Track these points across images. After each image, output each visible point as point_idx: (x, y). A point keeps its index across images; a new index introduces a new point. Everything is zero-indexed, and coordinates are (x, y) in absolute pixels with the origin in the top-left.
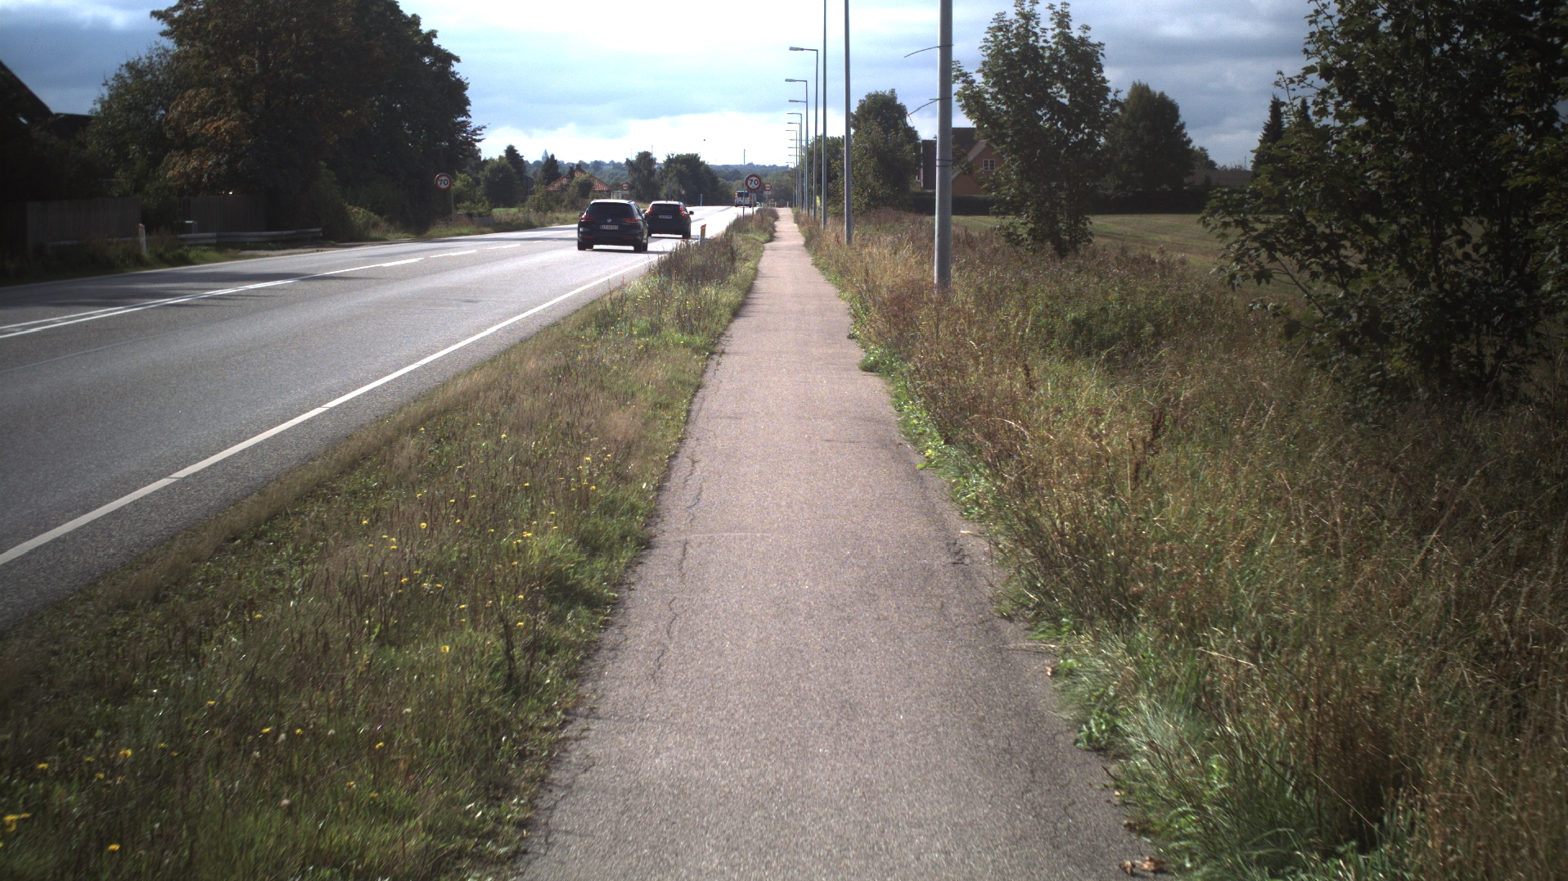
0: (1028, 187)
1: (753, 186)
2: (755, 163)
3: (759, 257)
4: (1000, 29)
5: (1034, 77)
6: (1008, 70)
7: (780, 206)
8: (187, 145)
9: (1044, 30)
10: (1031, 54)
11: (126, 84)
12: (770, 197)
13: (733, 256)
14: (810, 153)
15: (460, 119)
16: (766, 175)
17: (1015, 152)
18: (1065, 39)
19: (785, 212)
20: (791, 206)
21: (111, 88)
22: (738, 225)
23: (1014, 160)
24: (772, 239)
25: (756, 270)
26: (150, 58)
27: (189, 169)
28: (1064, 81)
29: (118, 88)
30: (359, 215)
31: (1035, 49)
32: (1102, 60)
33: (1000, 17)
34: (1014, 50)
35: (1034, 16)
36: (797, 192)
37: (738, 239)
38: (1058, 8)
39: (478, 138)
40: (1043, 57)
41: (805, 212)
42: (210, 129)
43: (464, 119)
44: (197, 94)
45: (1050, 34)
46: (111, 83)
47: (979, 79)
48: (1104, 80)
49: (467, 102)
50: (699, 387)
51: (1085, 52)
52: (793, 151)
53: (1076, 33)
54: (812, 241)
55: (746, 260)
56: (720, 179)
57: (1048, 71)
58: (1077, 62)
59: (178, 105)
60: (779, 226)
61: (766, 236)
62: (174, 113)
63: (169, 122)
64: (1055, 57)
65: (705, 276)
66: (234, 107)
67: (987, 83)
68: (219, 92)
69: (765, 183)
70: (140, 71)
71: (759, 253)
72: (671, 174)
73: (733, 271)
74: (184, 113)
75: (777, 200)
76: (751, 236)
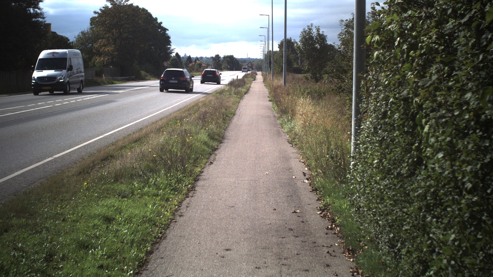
0: (310, 67)
1: (250, 66)
2: (251, 58)
4: (304, 32)
5: (312, 43)
6: (306, 41)
7: (258, 71)
8: (99, 54)
9: (314, 32)
10: (311, 38)
11: (80, 37)
12: (255, 68)
13: (245, 82)
14: (266, 56)
15: (168, 46)
16: (254, 62)
17: (307, 59)
18: (319, 34)
19: (259, 73)
20: (261, 71)
21: (77, 38)
22: (245, 76)
23: (307, 61)
24: (255, 80)
25: (250, 87)
27: (101, 60)
28: (319, 44)
29: (78, 39)
30: (143, 73)
32: (327, 39)
33: (304, 29)
34: (307, 37)
35: (312, 29)
36: (263, 67)
37: (246, 79)
38: (317, 27)
39: (172, 51)
40: (314, 38)
41: (264, 73)
42: (106, 49)
43: (169, 46)
44: (102, 41)
45: (315, 33)
46: (76, 37)
47: (299, 43)
49: (170, 42)
51: (323, 37)
52: (262, 55)
53: (321, 33)
54: (265, 80)
55: (248, 84)
56: (240, 63)
57: (315, 42)
58: (321, 40)
59: (98, 43)
60: (257, 77)
61: (253, 79)
62: (96, 46)
63: (94, 48)
64: (316, 39)
65: (239, 86)
66: (112, 44)
67: (301, 44)
68: (108, 40)
69: (253, 64)
70: (85, 34)
71: (251, 83)
72: (225, 61)
73: (245, 85)
74: (99, 46)
75: (257, 69)
76: (249, 79)
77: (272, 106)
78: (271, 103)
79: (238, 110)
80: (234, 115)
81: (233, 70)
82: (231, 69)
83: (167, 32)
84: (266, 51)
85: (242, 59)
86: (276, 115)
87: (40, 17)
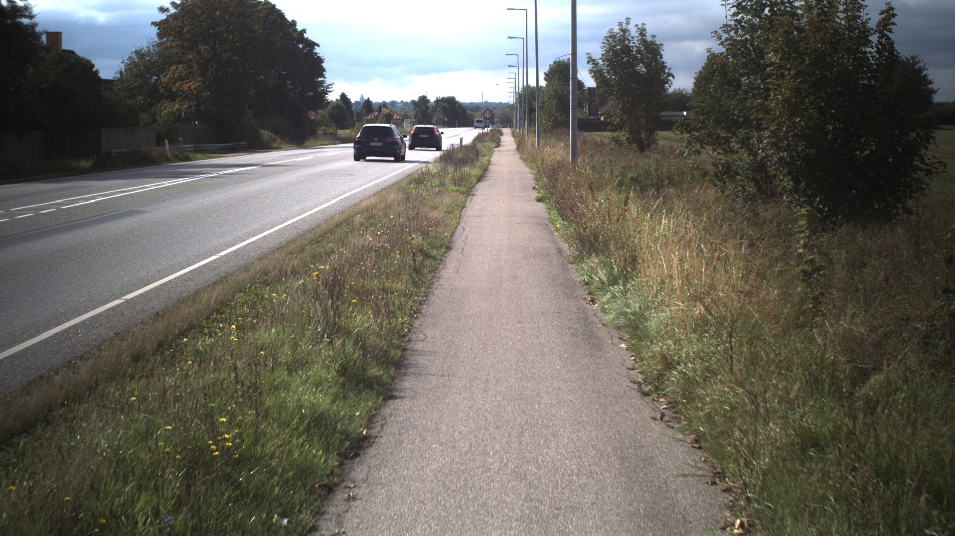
0: (625, 117)
1: (487, 116)
2: (489, 101)
3: (491, 155)
4: (611, 37)
5: (628, 61)
6: (615, 58)
7: (503, 127)
8: (172, 96)
9: (633, 38)
10: (627, 50)
11: (134, 62)
12: (498, 122)
13: (477, 154)
14: (520, 96)
15: (320, 79)
16: (495, 109)
17: (619, 99)
18: (644, 42)
19: (507, 131)
20: (510, 127)
21: (126, 65)
22: (479, 138)
23: (618, 103)
24: (498, 146)
25: (489, 161)
26: (149, 48)
27: (174, 110)
28: (644, 63)
29: (129, 65)
30: (266, 134)
31: (629, 47)
32: (662, 52)
33: (611, 31)
34: (618, 47)
35: (628, 30)
36: (514, 119)
37: (479, 145)
38: (640, 26)
39: (330, 90)
40: (632, 51)
41: (518, 131)
42: (186, 87)
43: (322, 79)
44: (177, 69)
45: (636, 39)
46: (126, 62)
47: (601, 62)
48: (663, 62)
49: (323, 70)
50: (464, 207)
51: (654, 48)
52: (511, 95)
53: (649, 39)
54: (520, 146)
55: (484, 155)
56: (469, 111)
57: (635, 58)
58: (649, 54)
59: (167, 74)
60: (503, 138)
61: (495, 144)
62: (165, 79)
63: (161, 83)
64: (638, 51)
65: (463, 162)
66: (198, 75)
67: (604, 65)
68: (190, 67)
69: (494, 114)
70: (143, 55)
72: (439, 109)
73: (478, 160)
74: (170, 79)
75: (502, 124)
76: (487, 144)
77: (546, 215)
78: (541, 205)
79: (460, 230)
80: (449, 248)
81: (455, 127)
82: (451, 124)
83: (317, 50)
85: (472, 103)
86: (564, 247)
87: (23, 16)
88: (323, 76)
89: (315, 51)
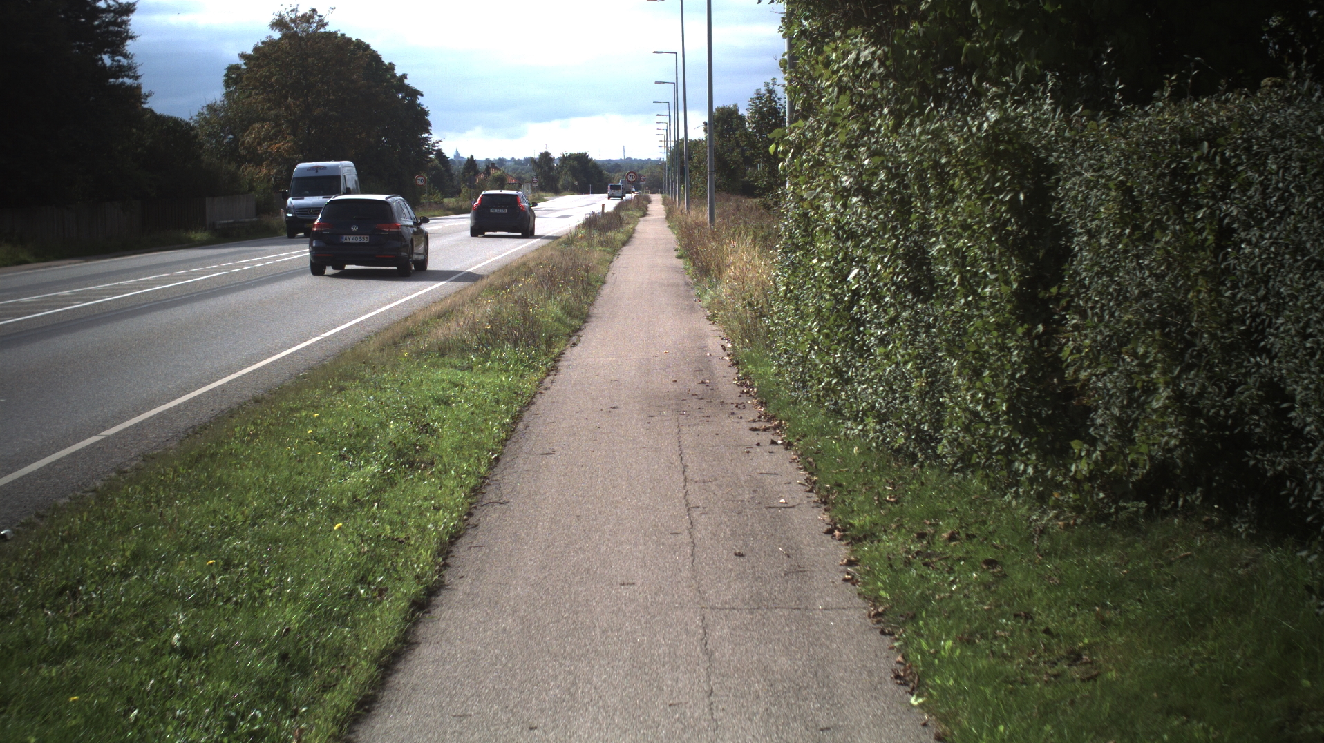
1: (631, 179)
2: (633, 158)
3: (636, 224)
4: (758, 98)
7: (652, 193)
8: (257, 160)
10: (774, 111)
12: (645, 186)
13: (621, 220)
14: (672, 152)
15: (424, 135)
16: (642, 168)
19: (656, 198)
20: (662, 193)
22: (620, 207)
24: (645, 215)
25: (634, 230)
26: (223, 101)
27: (261, 175)
29: (200, 121)
31: (776, 109)
33: (758, 91)
34: (765, 109)
35: (774, 91)
36: (666, 182)
37: (622, 214)
41: (669, 197)
42: (274, 148)
43: (427, 135)
44: (263, 127)
46: (195, 118)
49: (428, 124)
52: (663, 150)
54: (670, 215)
55: (628, 224)
56: (604, 172)
59: (251, 133)
60: (651, 207)
61: (641, 213)
62: (249, 139)
63: (242, 144)
65: (607, 227)
66: (288, 134)
68: (277, 125)
69: (640, 175)
70: (215, 110)
71: (636, 221)
72: (565, 170)
73: (621, 226)
74: (255, 138)
75: (650, 188)
76: (630, 212)
77: (683, 266)
78: (681, 261)
80: (604, 283)
81: (586, 192)
82: (583, 189)
83: (420, 100)
84: (672, 139)
85: (610, 161)
86: (690, 281)
87: (128, 76)
88: (428, 131)
89: (418, 102)
